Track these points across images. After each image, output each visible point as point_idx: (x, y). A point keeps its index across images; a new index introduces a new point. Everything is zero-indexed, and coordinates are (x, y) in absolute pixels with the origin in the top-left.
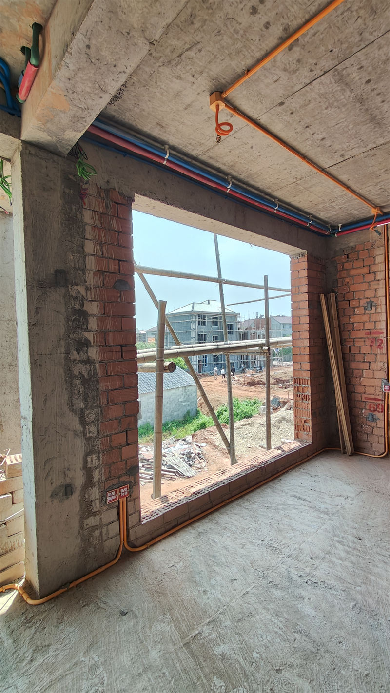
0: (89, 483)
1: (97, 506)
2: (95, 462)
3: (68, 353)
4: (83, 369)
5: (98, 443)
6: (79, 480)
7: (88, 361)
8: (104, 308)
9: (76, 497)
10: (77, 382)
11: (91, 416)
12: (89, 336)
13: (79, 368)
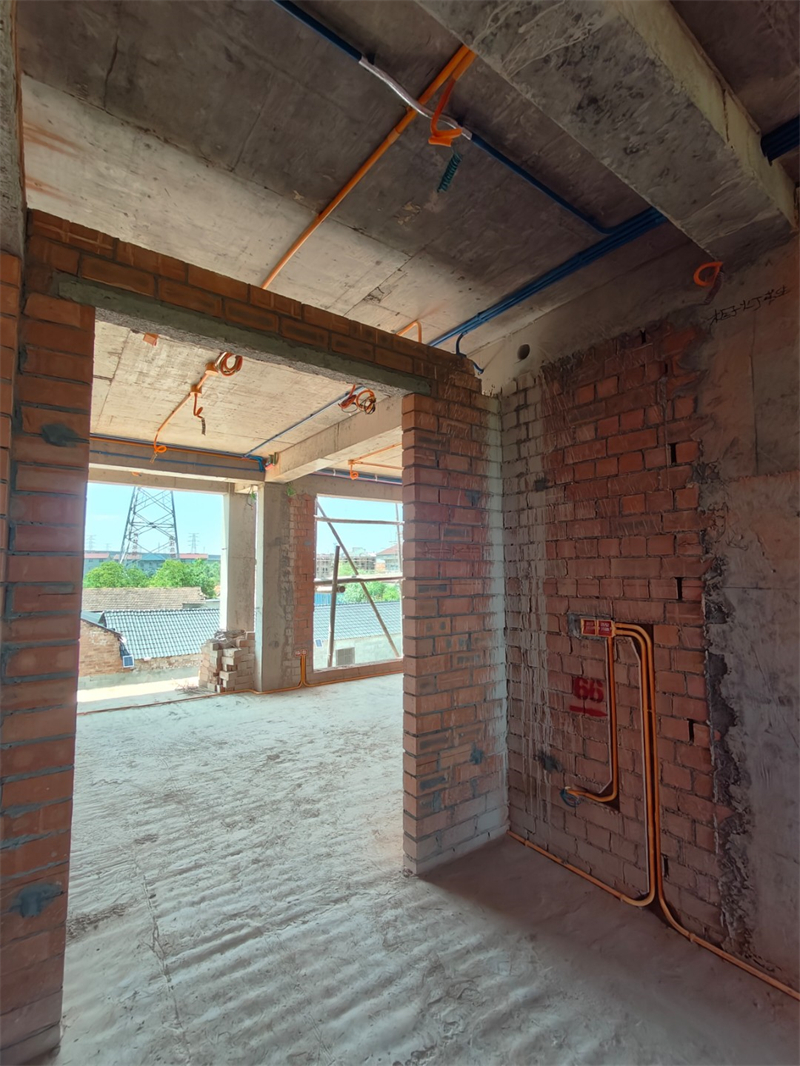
0: (286, 643)
1: (290, 656)
2: (290, 633)
3: (279, 577)
4: (286, 585)
5: (292, 624)
6: (282, 641)
7: (289, 582)
8: (298, 556)
9: (280, 648)
10: (283, 591)
11: (289, 609)
12: (290, 569)
13: (285, 585)
